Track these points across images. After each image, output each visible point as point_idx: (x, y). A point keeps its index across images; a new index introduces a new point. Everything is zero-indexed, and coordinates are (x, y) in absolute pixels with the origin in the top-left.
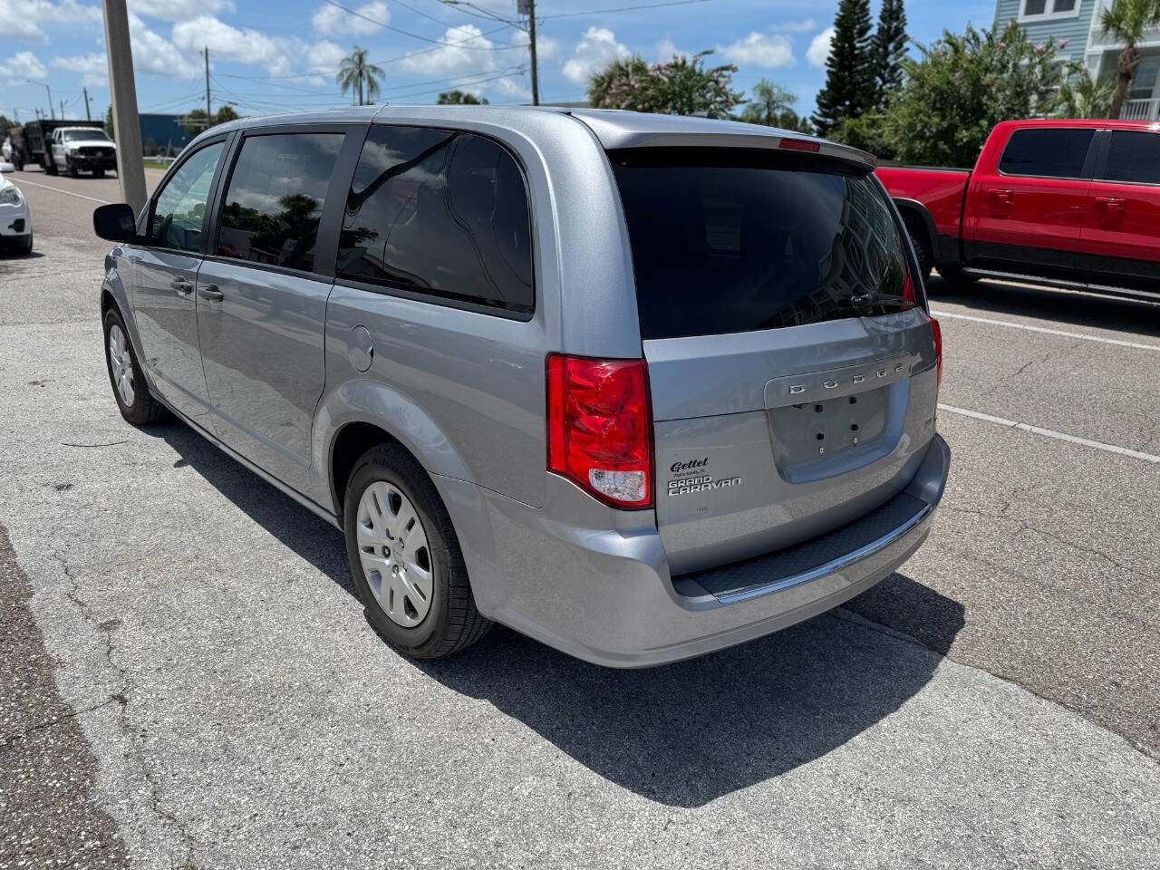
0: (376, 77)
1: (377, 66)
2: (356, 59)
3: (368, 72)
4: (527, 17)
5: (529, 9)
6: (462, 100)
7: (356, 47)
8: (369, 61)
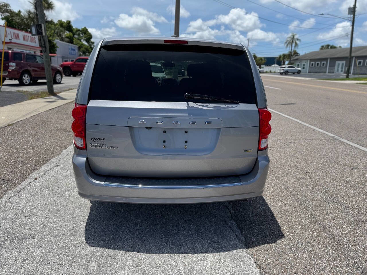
0: (298, 42)
1: (298, 38)
2: (292, 37)
3: (295, 40)
4: (352, 16)
5: (353, 13)
6: (329, 47)
7: (293, 33)
8: (296, 37)
